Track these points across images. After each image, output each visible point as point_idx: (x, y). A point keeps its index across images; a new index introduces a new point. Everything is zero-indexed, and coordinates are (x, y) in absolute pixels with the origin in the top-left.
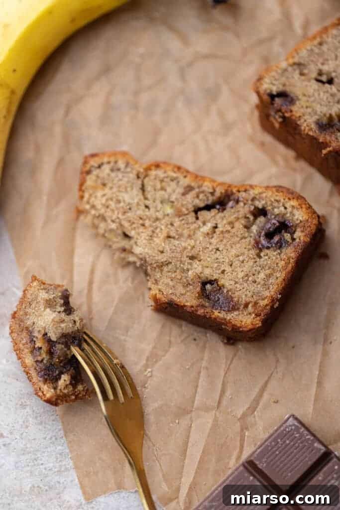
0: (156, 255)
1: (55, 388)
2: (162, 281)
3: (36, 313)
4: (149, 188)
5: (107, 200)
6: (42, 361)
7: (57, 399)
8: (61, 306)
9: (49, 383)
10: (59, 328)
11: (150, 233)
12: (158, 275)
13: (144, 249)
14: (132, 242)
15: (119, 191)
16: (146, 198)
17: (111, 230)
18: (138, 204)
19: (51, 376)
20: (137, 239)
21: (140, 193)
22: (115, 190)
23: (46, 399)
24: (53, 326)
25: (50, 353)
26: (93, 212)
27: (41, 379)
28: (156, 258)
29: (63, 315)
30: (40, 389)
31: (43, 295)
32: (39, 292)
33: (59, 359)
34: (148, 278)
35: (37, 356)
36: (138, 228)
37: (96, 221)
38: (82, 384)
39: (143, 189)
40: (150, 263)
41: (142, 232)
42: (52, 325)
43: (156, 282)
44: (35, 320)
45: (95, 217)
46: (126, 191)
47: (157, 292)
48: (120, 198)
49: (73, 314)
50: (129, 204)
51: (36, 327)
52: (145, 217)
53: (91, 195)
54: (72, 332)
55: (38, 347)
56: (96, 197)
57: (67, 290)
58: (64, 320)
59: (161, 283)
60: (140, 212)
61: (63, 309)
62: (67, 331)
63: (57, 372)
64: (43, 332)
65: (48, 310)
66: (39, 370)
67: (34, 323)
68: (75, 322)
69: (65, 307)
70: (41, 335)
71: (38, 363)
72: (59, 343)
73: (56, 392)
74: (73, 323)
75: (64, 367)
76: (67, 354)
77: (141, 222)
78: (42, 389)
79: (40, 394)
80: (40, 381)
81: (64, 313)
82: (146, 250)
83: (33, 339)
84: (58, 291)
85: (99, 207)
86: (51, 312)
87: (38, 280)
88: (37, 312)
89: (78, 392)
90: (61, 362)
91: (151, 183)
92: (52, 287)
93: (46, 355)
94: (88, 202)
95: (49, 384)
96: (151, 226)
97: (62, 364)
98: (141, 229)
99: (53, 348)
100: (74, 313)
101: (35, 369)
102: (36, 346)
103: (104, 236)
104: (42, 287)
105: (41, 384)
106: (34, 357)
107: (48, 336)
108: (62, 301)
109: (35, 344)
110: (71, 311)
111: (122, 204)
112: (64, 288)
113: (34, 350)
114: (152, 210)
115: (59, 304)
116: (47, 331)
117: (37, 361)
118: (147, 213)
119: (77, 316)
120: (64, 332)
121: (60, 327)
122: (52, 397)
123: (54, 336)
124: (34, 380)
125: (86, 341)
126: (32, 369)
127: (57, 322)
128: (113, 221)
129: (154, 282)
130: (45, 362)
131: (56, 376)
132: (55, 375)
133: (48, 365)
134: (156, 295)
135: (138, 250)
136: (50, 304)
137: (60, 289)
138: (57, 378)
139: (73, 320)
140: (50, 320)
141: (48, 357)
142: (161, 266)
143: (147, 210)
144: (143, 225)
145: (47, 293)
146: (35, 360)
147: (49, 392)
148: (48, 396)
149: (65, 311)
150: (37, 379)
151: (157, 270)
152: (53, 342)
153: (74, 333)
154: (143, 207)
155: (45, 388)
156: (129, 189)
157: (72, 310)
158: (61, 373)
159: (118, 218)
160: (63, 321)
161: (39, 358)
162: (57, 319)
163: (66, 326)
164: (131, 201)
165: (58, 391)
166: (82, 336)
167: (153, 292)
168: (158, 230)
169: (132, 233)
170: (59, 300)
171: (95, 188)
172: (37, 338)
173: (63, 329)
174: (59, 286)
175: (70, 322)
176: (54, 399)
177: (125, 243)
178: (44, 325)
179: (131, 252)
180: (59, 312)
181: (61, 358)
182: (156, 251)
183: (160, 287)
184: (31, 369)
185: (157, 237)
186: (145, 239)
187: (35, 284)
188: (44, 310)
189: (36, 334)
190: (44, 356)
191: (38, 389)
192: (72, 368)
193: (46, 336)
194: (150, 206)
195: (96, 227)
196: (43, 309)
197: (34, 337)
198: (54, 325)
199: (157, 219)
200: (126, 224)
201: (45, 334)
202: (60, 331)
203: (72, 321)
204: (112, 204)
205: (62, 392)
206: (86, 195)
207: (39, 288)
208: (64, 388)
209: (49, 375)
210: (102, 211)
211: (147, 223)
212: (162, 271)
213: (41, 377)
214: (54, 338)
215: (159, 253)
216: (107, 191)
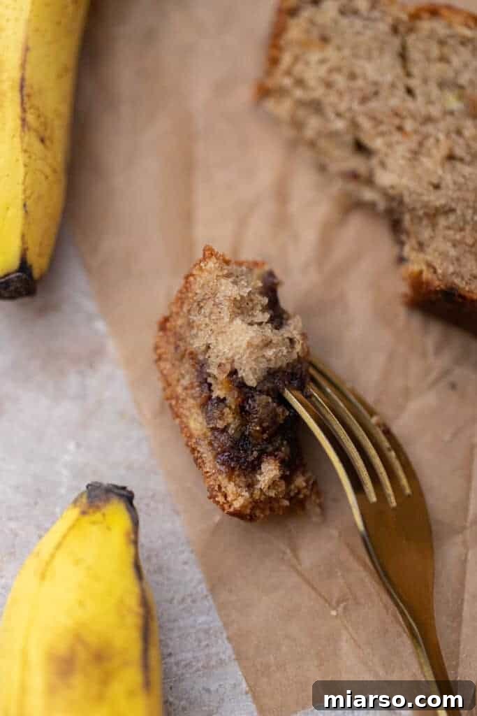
0: (425, 192)
1: (250, 486)
2: (434, 245)
3: (214, 327)
4: (415, 54)
5: (330, 71)
6: (224, 430)
7: (252, 509)
8: (263, 311)
9: (239, 476)
10: (261, 359)
11: (414, 145)
12: (426, 234)
13: (400, 176)
14: (374, 162)
15: (356, 56)
16: (409, 75)
17: (333, 135)
18: (393, 86)
19: (243, 460)
20: (386, 155)
21: (398, 64)
22: (347, 52)
23: (232, 510)
24: (250, 357)
25: (243, 412)
26: (298, 93)
27: (223, 468)
28: (425, 198)
29: (268, 331)
30: (220, 487)
31: (228, 290)
32: (221, 285)
33: (261, 426)
34: (404, 237)
35: (214, 418)
36: (391, 133)
37: (301, 113)
38: (303, 474)
39: (403, 56)
40: (411, 207)
41: (398, 143)
42: (247, 355)
43: (421, 246)
44: (212, 341)
45: (301, 103)
46: (369, 58)
47: (424, 268)
48: (358, 71)
49: (287, 325)
50: (376, 84)
51: (212, 355)
52: (404, 113)
53: (296, 59)
54: (288, 364)
55: (218, 398)
56: (307, 63)
57: (271, 274)
58: (271, 342)
59: (430, 250)
60: (394, 102)
61: (267, 316)
62: (279, 364)
63: (255, 454)
64: (228, 368)
65: (238, 321)
66: (219, 449)
67: (208, 347)
68: (292, 341)
69: (271, 312)
70: (225, 375)
71: (216, 433)
72: (261, 392)
73: (252, 495)
74: (289, 344)
75: (269, 441)
76: (276, 415)
77: (397, 121)
78: (223, 489)
79: (220, 499)
80: (220, 472)
81: (269, 325)
82: (405, 181)
83: (206, 379)
84: (255, 277)
85: (312, 82)
86: (244, 326)
87: (216, 256)
88: (215, 323)
89: (296, 491)
90: (264, 431)
91: (421, 46)
92: (244, 268)
93: (235, 418)
94: (288, 73)
95: (238, 480)
96: (416, 132)
97: (265, 436)
98: (397, 137)
99: (250, 402)
100: (290, 322)
101: (210, 444)
102: (214, 396)
103: (312, 144)
104: (225, 272)
105: (223, 479)
106: (209, 419)
107: (240, 376)
108: (266, 301)
109: (211, 391)
110: (282, 318)
111: (360, 83)
112: (267, 268)
113: (208, 403)
114: (420, 99)
115: (259, 307)
116: (236, 366)
117: (214, 429)
118: (410, 104)
119: (295, 329)
120: (271, 366)
121: (263, 356)
122: (243, 506)
123: (251, 377)
124: (208, 467)
125: (313, 380)
126: (204, 443)
127: (257, 346)
128: (339, 115)
129: (416, 246)
130: (231, 431)
131: (253, 461)
132: (251, 458)
133: (237, 436)
134: (421, 272)
135: (385, 179)
136: (241, 308)
137: (257, 272)
138: (255, 467)
139: (288, 338)
140: (244, 345)
141: (237, 422)
142: (434, 214)
143: (408, 98)
144: (400, 129)
145: (235, 283)
146: (211, 426)
147: (238, 498)
148: (237, 505)
149: (271, 320)
150: (215, 467)
151: (425, 222)
152: (251, 388)
153: (291, 366)
154: (401, 92)
155: (230, 488)
156: (375, 53)
157: (285, 316)
158: (263, 454)
159: (350, 109)
160: (268, 344)
161: (220, 424)
162: (257, 341)
163: (276, 354)
164: (379, 79)
165: (257, 493)
166: (307, 371)
167: (414, 267)
168: (431, 141)
169: (377, 144)
170: (260, 298)
171: (305, 45)
172: (215, 377)
173: (269, 360)
174: (256, 264)
175: (284, 345)
176: (248, 511)
177: (356, 163)
178: (230, 355)
179: (369, 181)
180: (260, 324)
181: (265, 425)
182: (425, 184)
183: (429, 258)
184: (202, 443)
185: (429, 155)
186: (403, 157)
187: (211, 264)
188: (231, 320)
189: (213, 370)
190: (230, 419)
191: (216, 488)
192: (285, 442)
193: (234, 376)
194: (418, 92)
195: (298, 125)
196: (227, 320)
197: (209, 375)
198: (252, 353)
199: (428, 119)
200: (366, 124)
201: (234, 372)
202: (264, 365)
203: (287, 341)
204: (340, 80)
205: (265, 495)
206: (286, 59)
207: (220, 274)
208: (269, 488)
209: (239, 458)
210: (319, 92)
211: (409, 125)
212: (434, 226)
213: (223, 464)
214: (251, 382)
215: (431, 188)
216: (330, 52)
